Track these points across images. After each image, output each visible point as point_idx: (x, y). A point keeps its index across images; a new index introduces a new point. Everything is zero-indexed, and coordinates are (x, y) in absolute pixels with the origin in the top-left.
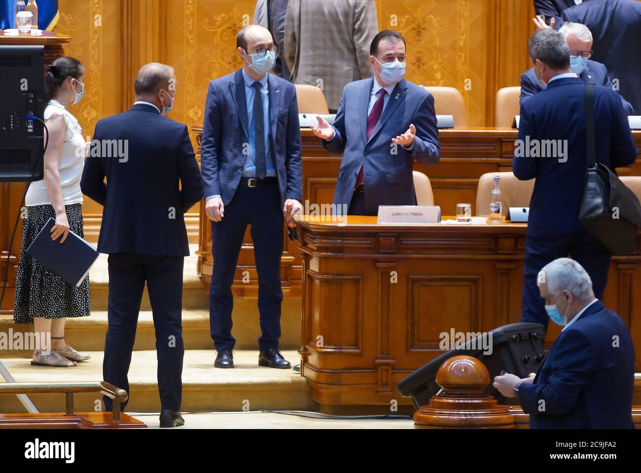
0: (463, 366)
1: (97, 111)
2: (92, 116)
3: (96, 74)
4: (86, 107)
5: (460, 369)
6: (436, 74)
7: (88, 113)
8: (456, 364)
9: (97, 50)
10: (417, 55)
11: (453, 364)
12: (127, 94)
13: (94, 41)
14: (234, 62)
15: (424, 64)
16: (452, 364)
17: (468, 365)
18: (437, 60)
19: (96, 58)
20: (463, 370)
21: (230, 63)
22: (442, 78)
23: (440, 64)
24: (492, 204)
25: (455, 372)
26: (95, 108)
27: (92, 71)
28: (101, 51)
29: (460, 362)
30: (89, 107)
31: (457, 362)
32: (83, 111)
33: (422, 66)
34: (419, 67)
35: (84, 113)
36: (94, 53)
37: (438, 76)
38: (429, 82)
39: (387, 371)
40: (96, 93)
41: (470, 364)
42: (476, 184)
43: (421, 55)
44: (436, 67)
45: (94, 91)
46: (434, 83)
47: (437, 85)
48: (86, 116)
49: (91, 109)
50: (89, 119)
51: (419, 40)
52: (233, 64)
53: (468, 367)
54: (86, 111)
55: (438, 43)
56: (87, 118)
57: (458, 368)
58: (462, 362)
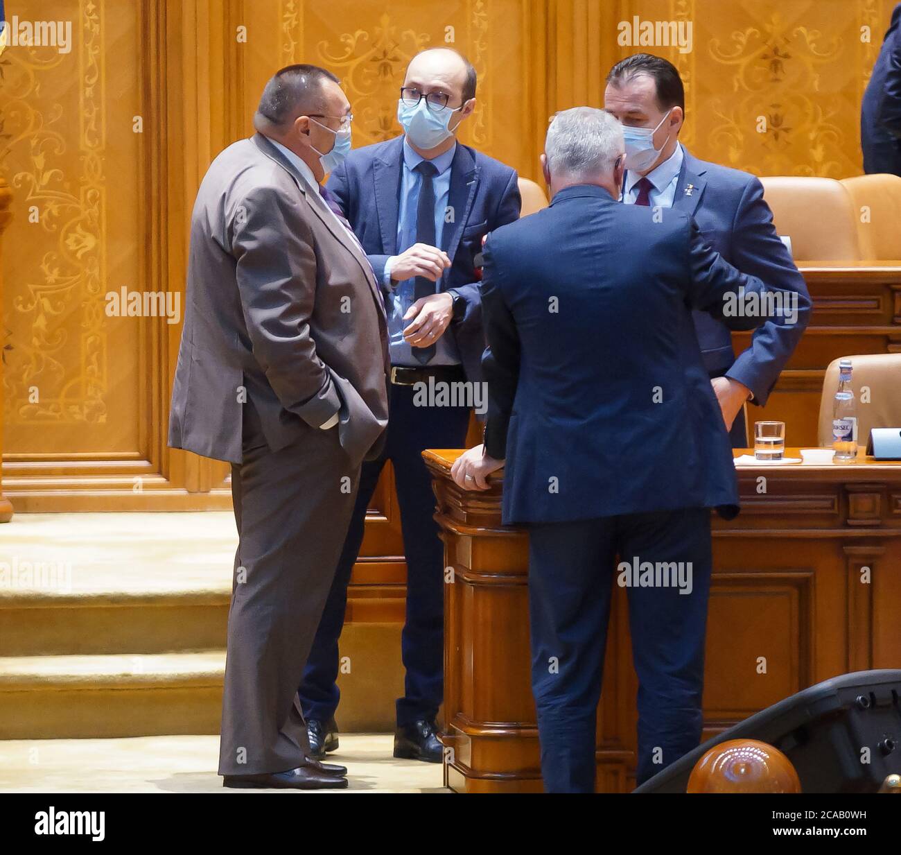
0: (743, 762)
1: (97, 237)
2: (85, 247)
3: (92, 159)
4: (72, 229)
5: (737, 768)
6: (812, 151)
7: (78, 242)
8: (729, 757)
9: (95, 109)
10: (773, 111)
11: (722, 758)
12: (159, 200)
13: (89, 91)
14: (383, 131)
15: (786, 130)
16: (721, 756)
17: (754, 760)
18: (814, 120)
19: (92, 126)
20: (743, 770)
21: (375, 133)
22: (826, 158)
23: (821, 129)
24: (837, 423)
25: (726, 774)
26: (93, 231)
27: (84, 153)
28: (104, 111)
29: (737, 754)
30: (79, 228)
31: (730, 754)
32: (66, 238)
33: (782, 134)
34: (776, 136)
35: (68, 242)
36: (87, 115)
37: (818, 154)
38: (798, 169)
39: (615, 773)
40: (94, 199)
41: (759, 758)
42: (819, 382)
43: (780, 111)
44: (812, 136)
45: (89, 196)
46: (808, 169)
47: (816, 173)
48: (73, 247)
49: (83, 233)
50: (79, 255)
51: (777, 80)
52: (383, 135)
53: (753, 764)
54: (72, 237)
55: (816, 83)
56: (77, 251)
57: (733, 767)
58: (742, 753)
